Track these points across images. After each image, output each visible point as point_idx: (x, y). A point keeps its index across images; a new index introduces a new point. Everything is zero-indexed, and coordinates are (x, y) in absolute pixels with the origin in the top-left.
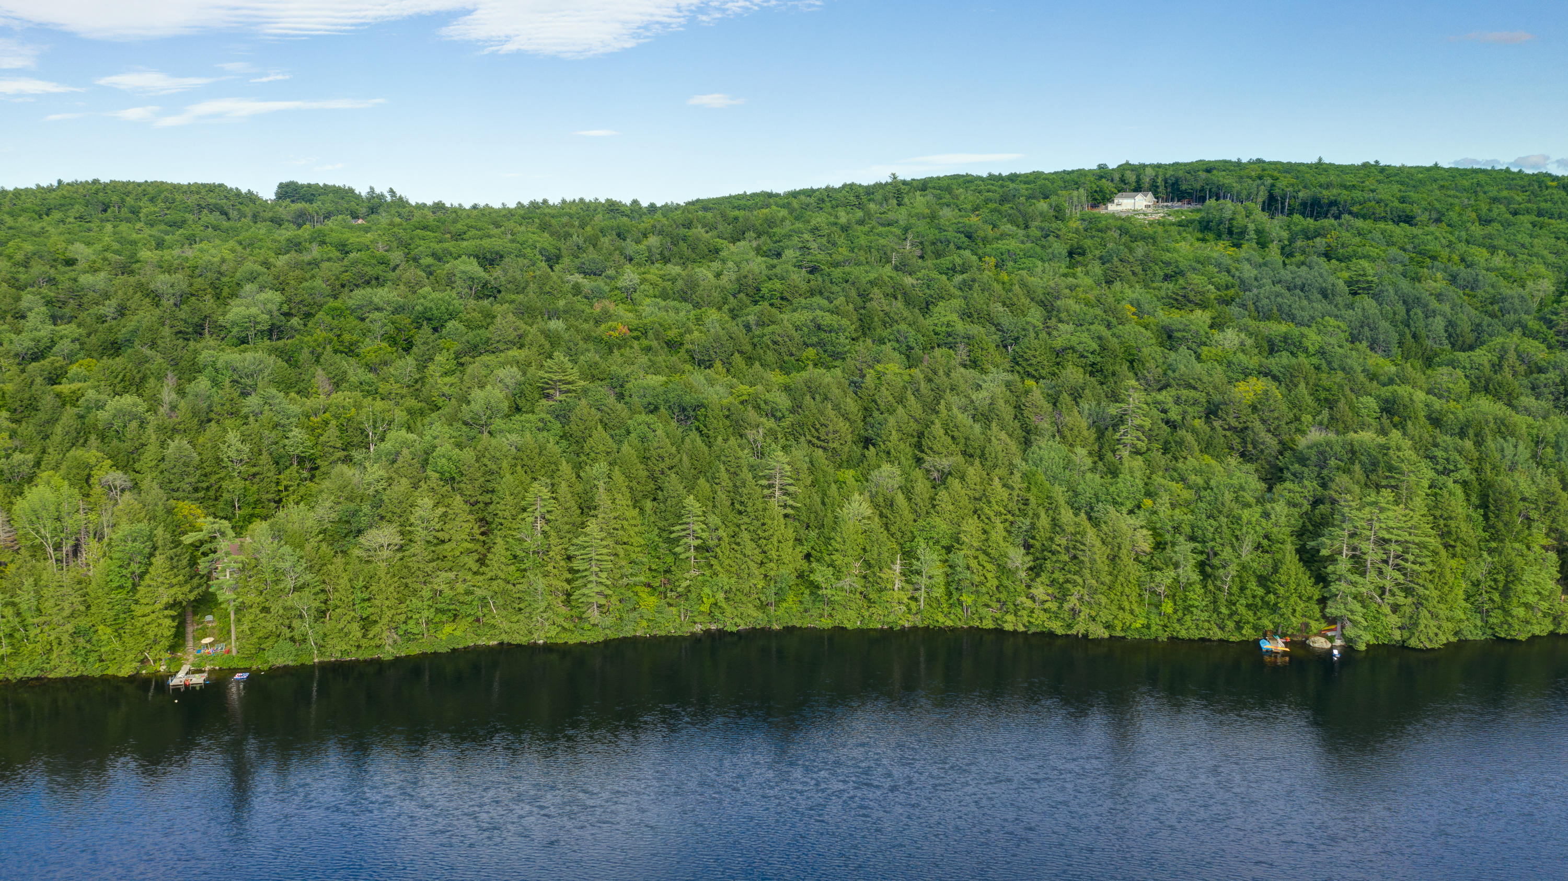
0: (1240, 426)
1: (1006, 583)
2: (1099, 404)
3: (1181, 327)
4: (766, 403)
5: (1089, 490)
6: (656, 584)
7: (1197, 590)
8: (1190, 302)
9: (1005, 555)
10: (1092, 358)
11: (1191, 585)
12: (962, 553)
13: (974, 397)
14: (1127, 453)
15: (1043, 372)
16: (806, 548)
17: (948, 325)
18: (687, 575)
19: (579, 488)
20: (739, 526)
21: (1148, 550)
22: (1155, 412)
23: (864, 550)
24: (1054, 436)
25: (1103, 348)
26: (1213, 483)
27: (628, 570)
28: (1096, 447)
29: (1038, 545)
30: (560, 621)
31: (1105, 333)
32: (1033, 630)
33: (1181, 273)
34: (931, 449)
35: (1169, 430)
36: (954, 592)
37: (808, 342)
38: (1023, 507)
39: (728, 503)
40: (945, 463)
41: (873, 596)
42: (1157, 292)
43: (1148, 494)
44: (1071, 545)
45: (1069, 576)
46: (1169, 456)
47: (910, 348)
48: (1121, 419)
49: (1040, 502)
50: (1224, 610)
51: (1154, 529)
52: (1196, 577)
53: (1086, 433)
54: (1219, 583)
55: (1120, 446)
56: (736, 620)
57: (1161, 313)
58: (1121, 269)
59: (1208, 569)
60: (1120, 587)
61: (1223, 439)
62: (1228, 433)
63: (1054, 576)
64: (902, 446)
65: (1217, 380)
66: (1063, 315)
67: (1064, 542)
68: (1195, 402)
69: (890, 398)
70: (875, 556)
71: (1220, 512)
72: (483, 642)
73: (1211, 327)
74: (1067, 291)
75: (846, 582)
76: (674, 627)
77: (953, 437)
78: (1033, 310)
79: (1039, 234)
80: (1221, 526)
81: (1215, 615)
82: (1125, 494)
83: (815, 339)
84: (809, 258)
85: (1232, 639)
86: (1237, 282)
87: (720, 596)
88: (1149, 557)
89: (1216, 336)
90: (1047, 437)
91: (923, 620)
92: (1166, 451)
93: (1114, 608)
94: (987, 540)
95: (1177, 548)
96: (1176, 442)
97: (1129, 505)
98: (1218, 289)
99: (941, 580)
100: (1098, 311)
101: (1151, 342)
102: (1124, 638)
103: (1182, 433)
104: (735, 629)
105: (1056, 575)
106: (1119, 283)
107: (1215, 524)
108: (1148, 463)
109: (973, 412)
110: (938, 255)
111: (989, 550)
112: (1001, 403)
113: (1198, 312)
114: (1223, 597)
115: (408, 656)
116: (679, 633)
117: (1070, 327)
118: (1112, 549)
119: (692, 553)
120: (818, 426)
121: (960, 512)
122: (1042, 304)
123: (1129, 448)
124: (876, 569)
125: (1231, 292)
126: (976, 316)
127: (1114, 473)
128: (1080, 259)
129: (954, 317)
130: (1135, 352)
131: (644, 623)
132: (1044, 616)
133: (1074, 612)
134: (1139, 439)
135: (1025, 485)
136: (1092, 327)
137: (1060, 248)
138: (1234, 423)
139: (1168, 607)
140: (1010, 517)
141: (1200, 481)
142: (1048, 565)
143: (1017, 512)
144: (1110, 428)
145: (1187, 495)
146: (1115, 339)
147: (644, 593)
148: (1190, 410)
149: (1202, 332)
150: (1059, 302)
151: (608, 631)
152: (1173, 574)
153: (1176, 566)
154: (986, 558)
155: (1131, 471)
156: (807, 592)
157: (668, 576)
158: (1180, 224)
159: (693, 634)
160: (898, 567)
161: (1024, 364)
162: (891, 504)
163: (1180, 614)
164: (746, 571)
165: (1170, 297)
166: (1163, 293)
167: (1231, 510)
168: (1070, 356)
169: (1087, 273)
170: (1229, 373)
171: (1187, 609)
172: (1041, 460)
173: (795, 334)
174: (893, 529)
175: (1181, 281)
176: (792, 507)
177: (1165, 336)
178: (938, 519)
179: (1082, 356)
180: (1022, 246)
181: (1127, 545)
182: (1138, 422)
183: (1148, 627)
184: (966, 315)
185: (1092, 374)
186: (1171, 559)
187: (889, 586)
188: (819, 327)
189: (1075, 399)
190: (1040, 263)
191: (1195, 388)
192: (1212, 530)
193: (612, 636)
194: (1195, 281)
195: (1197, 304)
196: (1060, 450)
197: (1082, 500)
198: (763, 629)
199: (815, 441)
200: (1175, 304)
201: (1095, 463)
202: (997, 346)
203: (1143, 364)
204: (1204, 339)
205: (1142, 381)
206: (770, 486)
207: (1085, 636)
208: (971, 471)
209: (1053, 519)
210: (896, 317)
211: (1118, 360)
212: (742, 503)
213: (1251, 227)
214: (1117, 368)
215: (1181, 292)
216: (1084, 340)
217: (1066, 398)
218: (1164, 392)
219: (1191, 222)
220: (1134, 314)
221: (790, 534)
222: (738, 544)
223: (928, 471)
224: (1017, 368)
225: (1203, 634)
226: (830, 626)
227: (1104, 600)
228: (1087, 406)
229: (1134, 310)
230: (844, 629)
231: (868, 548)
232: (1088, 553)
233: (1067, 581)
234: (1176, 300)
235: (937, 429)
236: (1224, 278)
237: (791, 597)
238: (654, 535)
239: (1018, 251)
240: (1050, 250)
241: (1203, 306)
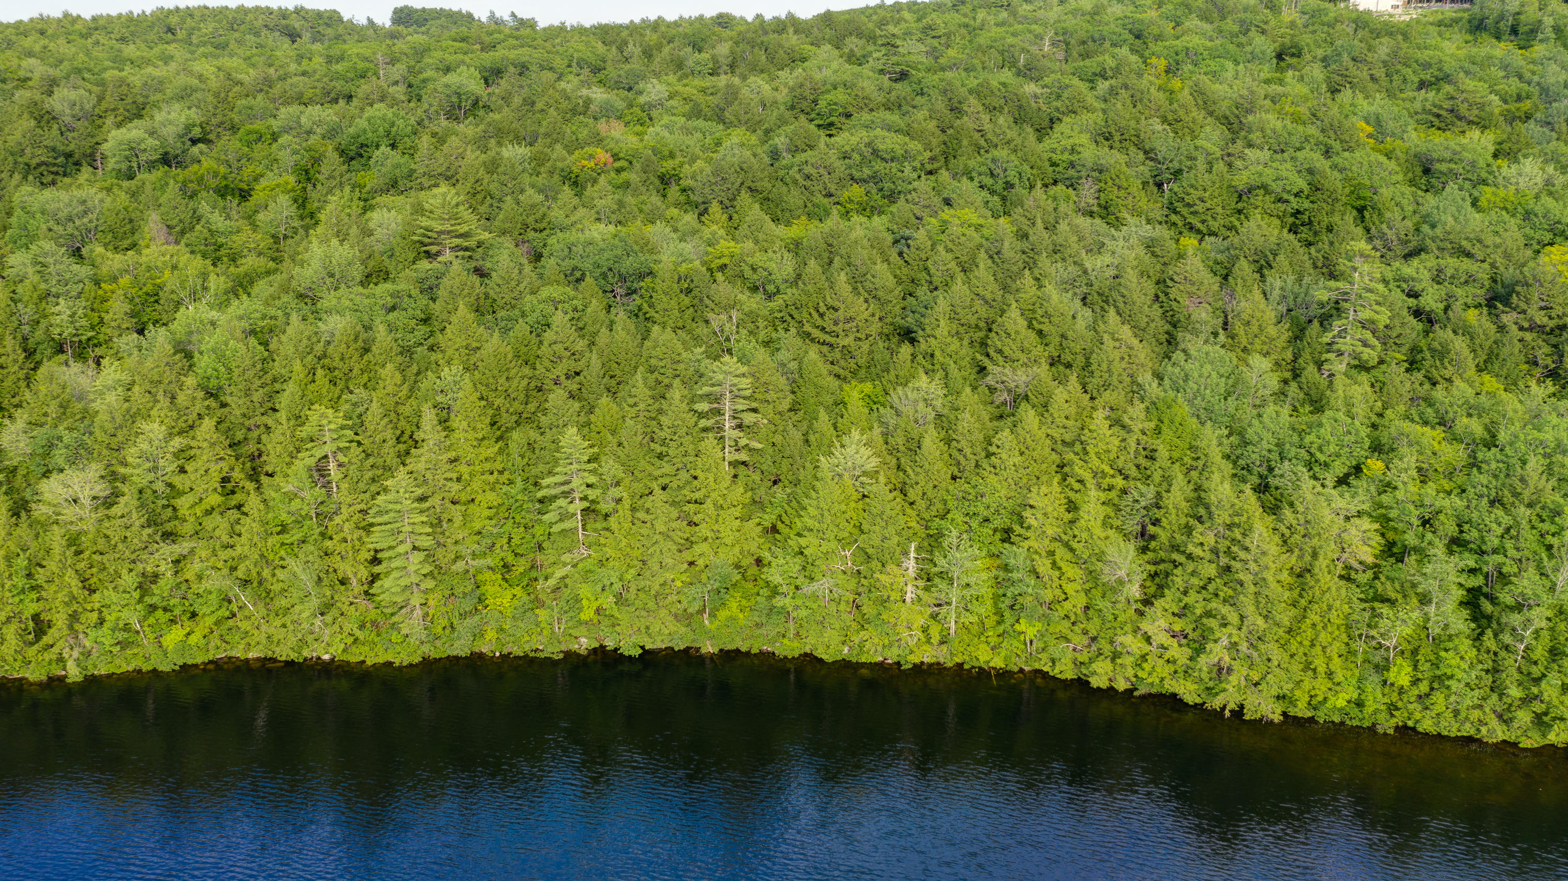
0: (1552, 324)
1: (1101, 604)
2: (1300, 280)
3: (1447, 155)
4: (754, 270)
5: (1267, 436)
7: (1462, 648)
8: (1460, 118)
9: (1100, 557)
10: (1295, 203)
11: (1450, 638)
12: (1026, 544)
13: (1088, 265)
14: (1342, 367)
15: (1215, 225)
17: (1073, 151)
20: (655, 479)
21: (1370, 560)
22: (1398, 296)
23: (860, 528)
24: (1215, 334)
25: (1316, 188)
26: (1503, 436)
27: (469, 546)
28: (1289, 355)
29: (1163, 536)
31: (1321, 163)
33: (1447, 78)
34: (1000, 352)
35: (1420, 326)
36: (1007, 614)
37: (857, 175)
38: (1144, 462)
40: (1019, 378)
41: (870, 609)
42: (1408, 105)
43: (1377, 448)
44: (1222, 546)
45: (1214, 605)
46: (1419, 376)
47: (1009, 186)
48: (1336, 309)
49: (1176, 455)
50: (1515, 692)
51: (1385, 521)
52: (1460, 622)
53: (1272, 331)
54: (1507, 638)
55: (1331, 356)
57: (1414, 135)
58: (1353, 71)
59: (1487, 607)
60: (1310, 633)
61: (1519, 345)
62: (1528, 336)
63: (1186, 600)
64: (955, 345)
65: (1509, 243)
66: (1255, 137)
67: (1210, 539)
68: (1470, 280)
69: (953, 265)
70: (877, 542)
71: (1516, 495)
72: (238, 652)
73: (1495, 156)
74: (1268, 102)
75: (822, 586)
77: (1040, 333)
78: (1208, 129)
79: (1236, 28)
80: (1518, 524)
81: (1495, 697)
82: (1332, 448)
83: (867, 172)
84: (895, 59)
85: (1525, 743)
86: (1535, 91)
87: (608, 599)
88: (1369, 574)
89: (1505, 171)
90: (1203, 337)
91: (951, 654)
92: (1413, 365)
93: (1296, 667)
94: (1072, 522)
95: (1428, 569)
96: (1432, 350)
97: (1339, 468)
98: (1505, 102)
99: (986, 591)
100: (1312, 130)
101: (1395, 178)
102: (1312, 720)
103: (1443, 335)
104: (636, 650)
105: (1191, 599)
106: (1349, 92)
107: (1507, 520)
108: (1379, 387)
109: (1085, 289)
110: (1085, 56)
111: (1074, 545)
112: (1131, 276)
113: (1475, 134)
114: (1510, 663)
115: (112, 674)
117: (1265, 155)
118: (1301, 557)
120: (823, 309)
121: (1034, 468)
122: (1226, 121)
123: (1346, 359)
124: (875, 564)
125: (1527, 105)
126: (1117, 137)
127: (1318, 404)
128: (1294, 61)
129: (1084, 139)
130: (1368, 194)
131: (492, 634)
132: (1164, 670)
133: (1221, 671)
134: (1365, 344)
135: (1152, 425)
136: (1300, 155)
137: (1263, 45)
138: (1540, 318)
139: (1401, 674)
140: (1119, 482)
141: (1476, 427)
142: (1178, 579)
143: (1134, 472)
144: (1316, 323)
145: (1454, 454)
146: (1336, 174)
148: (1459, 292)
149: (1482, 163)
150: (1250, 118)
151: (428, 647)
152: (1415, 615)
153: (1425, 600)
154: (1069, 556)
155: (1349, 405)
156: (763, 593)
158: (1440, 24)
160: (911, 565)
161: (1185, 211)
162: (915, 447)
163: (1424, 687)
165: (1430, 112)
166: (1418, 106)
167: (1539, 492)
168: (1259, 199)
169: (1301, 79)
170: (1528, 230)
171: (1439, 681)
172: (1186, 378)
173: (838, 164)
174: (912, 494)
175: (1448, 88)
176: (749, 449)
177: (1419, 171)
178: (992, 479)
179: (1280, 200)
180: (1209, 44)
181: (1330, 550)
182: (1365, 314)
183: (1360, 704)
184: (1105, 137)
185: (1293, 230)
186: (1414, 586)
188: (875, 152)
189: (1260, 271)
190: (1230, 65)
191: (1469, 255)
192: (1500, 531)
194: (1471, 88)
195: (1470, 123)
196: (1222, 359)
197: (1253, 455)
198: (685, 650)
199: (816, 333)
200: (1436, 122)
201: (1285, 382)
202: (1145, 184)
203: (1380, 214)
204: (1484, 175)
205: (1378, 243)
206: (715, 413)
207: (1239, 713)
208: (1060, 395)
209: (1198, 488)
210: (995, 140)
211: (1338, 206)
213: (1548, 21)
214: (1336, 218)
215: (1447, 105)
216: (1284, 174)
217: (1244, 268)
218: (1415, 262)
219: (1456, 21)
220: (1370, 136)
221: (738, 493)
223: (992, 390)
224: (1174, 217)
225: (1468, 730)
226: (796, 653)
227: (1277, 655)
228: (1278, 283)
229: (1370, 129)
231: (866, 526)
232: (1252, 566)
233: (1209, 614)
234: (1438, 116)
235: (1014, 320)
236: (1514, 86)
237: (736, 601)
239: (1201, 50)
240: (1249, 49)
241: (1483, 124)
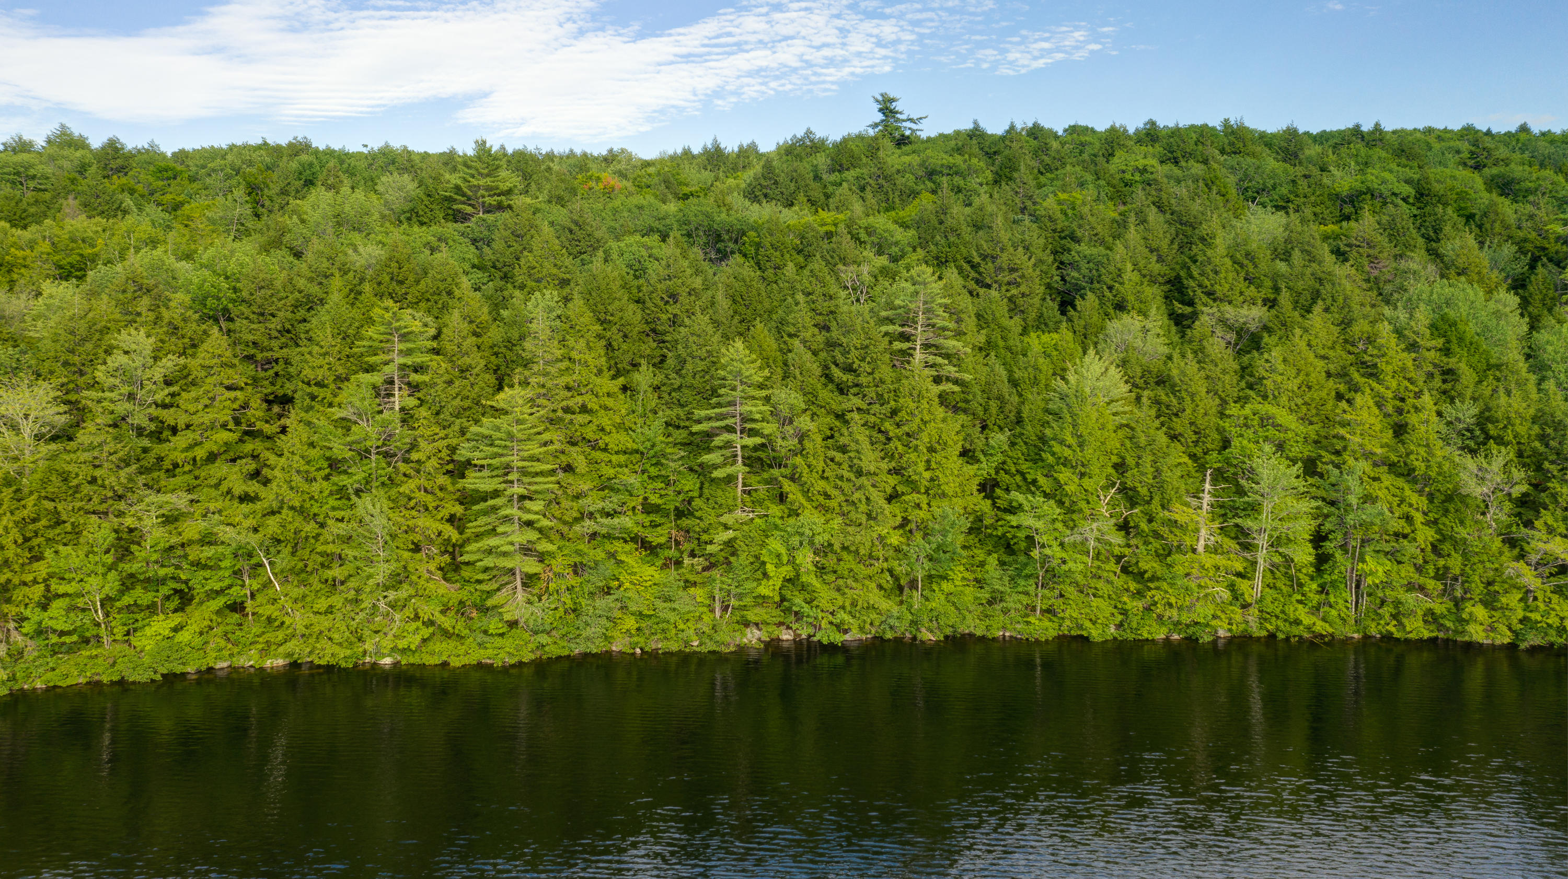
6: (657, 537)
16: (986, 468)
18: (727, 518)
19: (495, 334)
20: (840, 416)
23: (1121, 465)
27: (594, 503)
30: (429, 610)
32: (1533, 639)
39: (818, 371)
40: (1247, 313)
41: (1149, 565)
56: (842, 616)
70: (1149, 479)
72: (249, 660)
75: (1089, 532)
76: (700, 634)
83: (929, 185)
87: (806, 558)
91: (1263, 620)
104: (838, 638)
115: (51, 689)
116: (711, 646)
119: (739, 468)
124: (1153, 505)
129: (1152, 161)
131: (630, 623)
147: (631, 557)
151: (544, 639)
156: (993, 560)
157: (685, 522)
159: (741, 650)
160: (1205, 500)
164: (863, 507)
176: (956, 382)
187: (1188, 541)
193: (554, 651)
198: (898, 641)
206: (905, 337)
212: (849, 369)
217: (1416, 238)
221: (953, 437)
222: (843, 449)
226: (1052, 634)
230: (1085, 640)
231: (1130, 461)
237: (958, 573)
238: (655, 430)
